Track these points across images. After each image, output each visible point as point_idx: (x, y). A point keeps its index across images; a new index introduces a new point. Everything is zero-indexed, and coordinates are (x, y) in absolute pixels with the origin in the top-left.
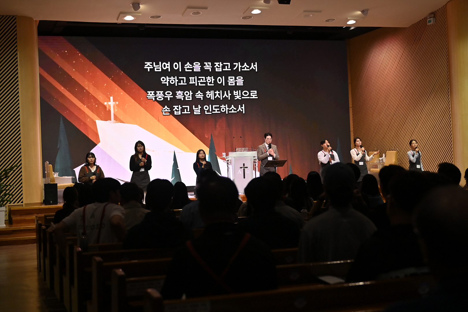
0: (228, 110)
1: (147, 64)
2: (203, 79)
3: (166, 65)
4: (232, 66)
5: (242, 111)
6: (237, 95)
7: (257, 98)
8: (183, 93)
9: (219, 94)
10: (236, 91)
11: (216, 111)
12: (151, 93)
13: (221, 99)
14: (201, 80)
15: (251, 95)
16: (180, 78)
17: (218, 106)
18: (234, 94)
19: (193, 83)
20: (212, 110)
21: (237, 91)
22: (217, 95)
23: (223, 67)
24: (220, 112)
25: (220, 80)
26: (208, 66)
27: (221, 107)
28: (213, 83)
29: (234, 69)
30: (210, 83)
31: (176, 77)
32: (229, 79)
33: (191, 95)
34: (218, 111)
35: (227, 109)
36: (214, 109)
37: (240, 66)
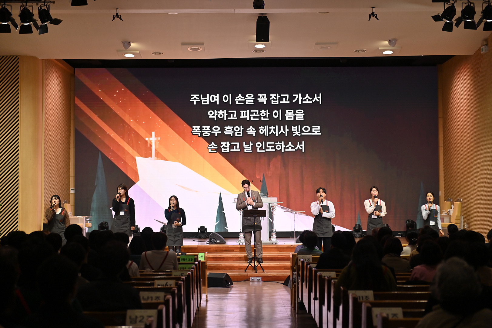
0: (285, 148)
1: (193, 97)
2: (256, 113)
3: (215, 97)
4: (292, 98)
5: (301, 148)
6: (295, 131)
7: (320, 134)
8: (233, 129)
9: (275, 130)
10: (294, 126)
11: (270, 148)
12: (196, 128)
13: (277, 135)
14: (254, 113)
15: (313, 131)
16: (229, 111)
17: (273, 143)
18: (293, 130)
19: (245, 117)
20: (266, 148)
21: (296, 126)
22: (272, 131)
23: (281, 99)
24: (274, 150)
25: (276, 114)
26: (263, 99)
27: (276, 144)
28: (267, 117)
29: (294, 101)
30: (264, 117)
31: (225, 111)
32: (287, 113)
33: (241, 131)
34: (272, 148)
35: (283, 146)
36: (268, 146)
37: (300, 98)
